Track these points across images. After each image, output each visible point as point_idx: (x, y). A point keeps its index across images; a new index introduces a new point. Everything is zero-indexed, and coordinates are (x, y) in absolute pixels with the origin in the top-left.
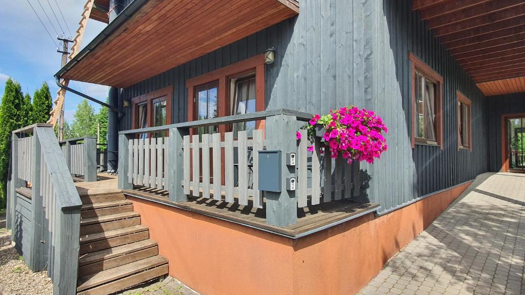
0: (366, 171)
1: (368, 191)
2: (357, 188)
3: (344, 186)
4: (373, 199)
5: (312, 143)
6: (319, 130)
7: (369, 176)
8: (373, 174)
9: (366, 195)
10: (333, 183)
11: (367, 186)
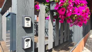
0: (72, 30)
1: (72, 38)
2: (69, 37)
3: (64, 37)
4: (74, 41)
5: (48, 15)
6: (52, 6)
7: (73, 32)
8: (74, 31)
9: (71, 39)
10: (60, 35)
11: (72, 36)
